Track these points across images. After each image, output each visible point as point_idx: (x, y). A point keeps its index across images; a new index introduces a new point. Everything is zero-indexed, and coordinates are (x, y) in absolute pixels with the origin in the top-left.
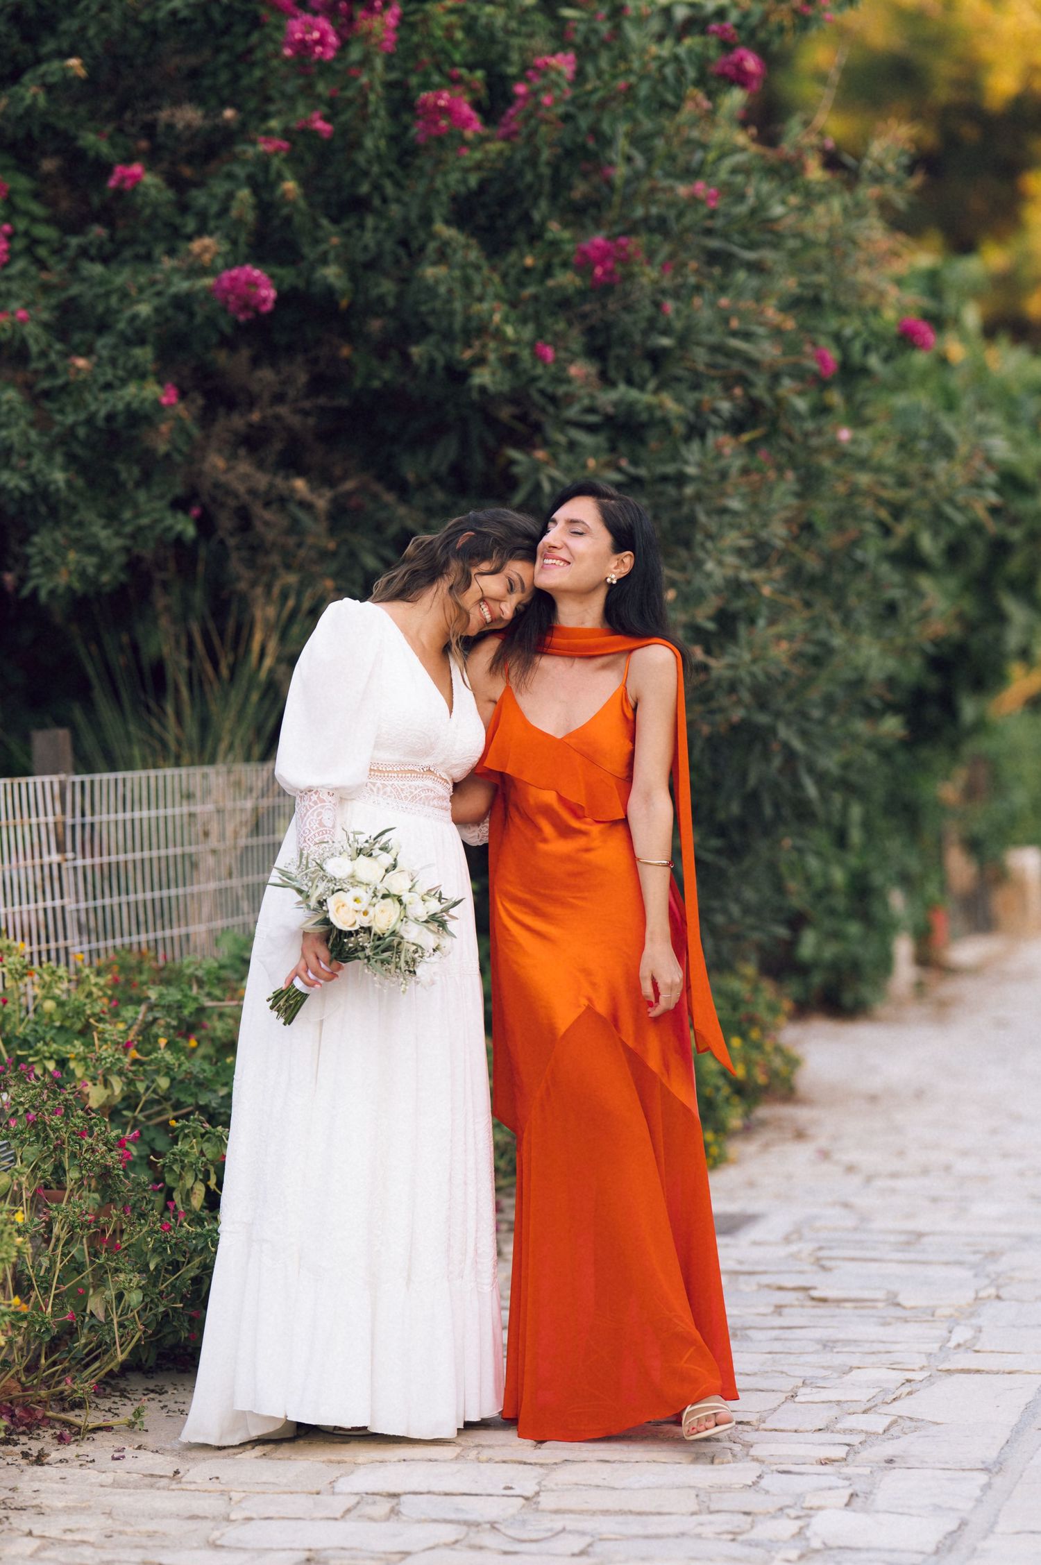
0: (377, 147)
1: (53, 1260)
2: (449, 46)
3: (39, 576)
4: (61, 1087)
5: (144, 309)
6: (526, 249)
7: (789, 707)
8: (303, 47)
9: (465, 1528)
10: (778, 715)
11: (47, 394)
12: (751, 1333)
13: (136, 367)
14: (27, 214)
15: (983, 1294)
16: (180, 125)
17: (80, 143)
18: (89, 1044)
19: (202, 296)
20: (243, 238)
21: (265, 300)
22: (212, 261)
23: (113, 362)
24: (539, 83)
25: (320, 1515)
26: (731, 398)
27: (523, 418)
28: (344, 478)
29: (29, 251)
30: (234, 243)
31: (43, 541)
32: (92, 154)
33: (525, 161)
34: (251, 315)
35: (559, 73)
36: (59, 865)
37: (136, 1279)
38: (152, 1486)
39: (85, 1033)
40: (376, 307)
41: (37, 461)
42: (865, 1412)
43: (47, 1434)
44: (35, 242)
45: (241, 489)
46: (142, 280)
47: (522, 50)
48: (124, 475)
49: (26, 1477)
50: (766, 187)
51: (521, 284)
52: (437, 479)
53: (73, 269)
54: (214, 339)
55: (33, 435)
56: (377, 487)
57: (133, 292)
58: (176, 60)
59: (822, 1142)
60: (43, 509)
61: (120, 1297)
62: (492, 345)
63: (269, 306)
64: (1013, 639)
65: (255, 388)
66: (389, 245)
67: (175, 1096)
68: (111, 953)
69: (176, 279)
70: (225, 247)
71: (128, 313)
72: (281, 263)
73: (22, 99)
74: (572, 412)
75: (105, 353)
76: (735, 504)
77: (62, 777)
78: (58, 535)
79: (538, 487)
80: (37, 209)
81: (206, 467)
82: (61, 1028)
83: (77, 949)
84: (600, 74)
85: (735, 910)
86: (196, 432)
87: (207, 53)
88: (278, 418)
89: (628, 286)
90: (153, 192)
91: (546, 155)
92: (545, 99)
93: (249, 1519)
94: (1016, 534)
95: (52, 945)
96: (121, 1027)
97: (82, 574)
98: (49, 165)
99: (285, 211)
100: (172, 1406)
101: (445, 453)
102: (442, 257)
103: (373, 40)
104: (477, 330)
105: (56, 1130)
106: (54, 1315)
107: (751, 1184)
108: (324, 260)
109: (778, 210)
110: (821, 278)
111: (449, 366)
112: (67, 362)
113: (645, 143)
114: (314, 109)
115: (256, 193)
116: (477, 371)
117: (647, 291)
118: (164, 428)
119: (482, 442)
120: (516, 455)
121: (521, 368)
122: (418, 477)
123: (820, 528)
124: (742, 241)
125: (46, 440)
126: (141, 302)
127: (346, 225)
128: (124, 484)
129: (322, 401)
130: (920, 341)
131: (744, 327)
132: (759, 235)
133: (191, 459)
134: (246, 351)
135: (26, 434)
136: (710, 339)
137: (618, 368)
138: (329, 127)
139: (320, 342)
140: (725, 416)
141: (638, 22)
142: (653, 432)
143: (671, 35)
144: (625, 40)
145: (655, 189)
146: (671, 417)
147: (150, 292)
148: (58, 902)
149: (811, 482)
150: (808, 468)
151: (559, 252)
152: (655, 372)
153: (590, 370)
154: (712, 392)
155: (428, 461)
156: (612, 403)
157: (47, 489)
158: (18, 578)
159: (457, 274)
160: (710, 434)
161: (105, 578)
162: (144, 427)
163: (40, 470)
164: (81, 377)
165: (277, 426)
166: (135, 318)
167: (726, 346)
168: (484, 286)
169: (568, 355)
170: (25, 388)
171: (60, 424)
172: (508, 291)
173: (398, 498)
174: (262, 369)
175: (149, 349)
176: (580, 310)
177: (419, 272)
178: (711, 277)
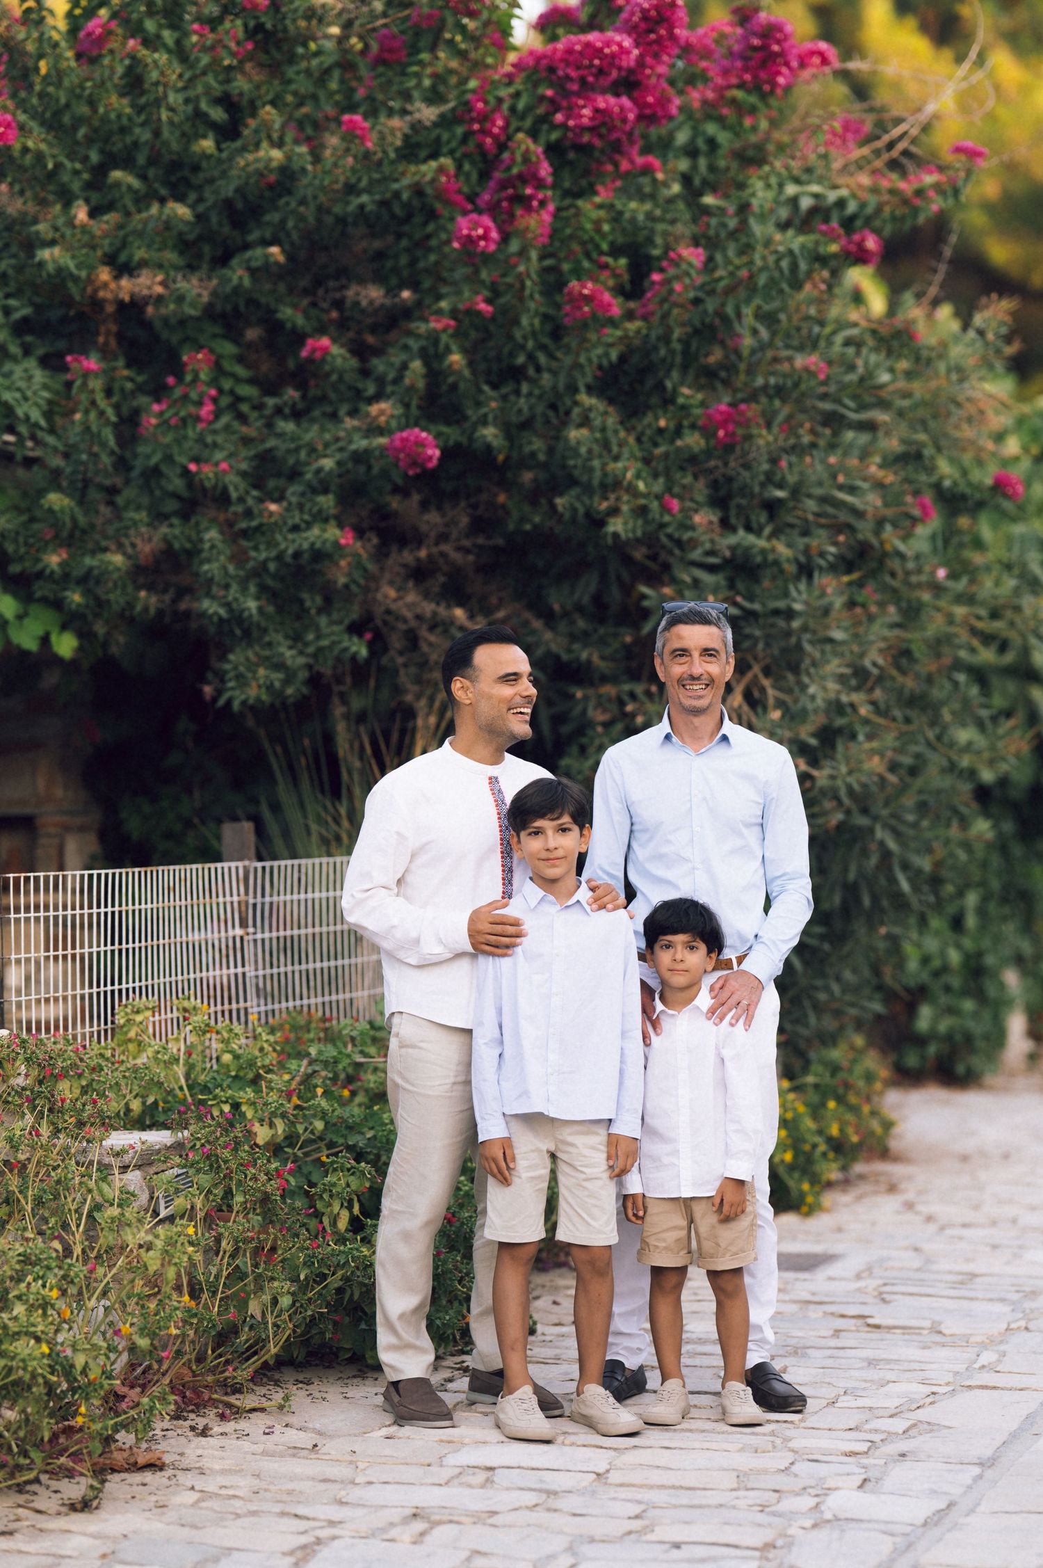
0: (532, 325)
1: (220, 1267)
2: (597, 238)
3: (232, 689)
4: (232, 1126)
5: (328, 463)
6: (660, 412)
7: (885, 812)
8: (470, 241)
9: (544, 1496)
10: (876, 818)
11: (245, 533)
12: (809, 1351)
13: (320, 511)
14: (233, 375)
15: (1013, 1326)
16: (364, 303)
17: (279, 316)
18: (258, 1091)
19: (377, 453)
20: (414, 402)
21: (430, 458)
22: (387, 422)
23: (301, 507)
24: (672, 272)
25: (430, 1481)
26: (835, 544)
27: (653, 558)
28: (498, 608)
29: (233, 407)
30: (407, 406)
31: (237, 658)
32: (289, 325)
33: (659, 338)
34: (418, 470)
35: (690, 265)
36: (242, 938)
37: (287, 1285)
38: (294, 1456)
39: (256, 1081)
40: (528, 461)
41: (234, 591)
42: (891, 1416)
43: (212, 1413)
44: (239, 399)
45: (409, 615)
46: (327, 436)
47: (665, 234)
48: (308, 604)
49: (193, 1445)
50: (873, 358)
51: (656, 445)
52: (580, 608)
53: (270, 425)
54: (389, 487)
55: (231, 569)
56: (527, 615)
57: (320, 447)
58: (364, 244)
59: (910, 1196)
60: (238, 632)
61: (275, 1301)
62: (625, 498)
63: (435, 462)
65: (424, 528)
66: (540, 408)
67: (329, 1136)
68: (284, 1015)
69: (356, 437)
70: (399, 411)
71: (315, 466)
72: (448, 423)
73: (230, 280)
74: (696, 555)
75: (294, 500)
76: (838, 635)
77: (247, 863)
78: (250, 654)
80: (240, 371)
81: (379, 596)
82: (236, 1077)
83: (255, 1010)
84: (728, 262)
85: (836, 988)
86: (371, 566)
87: (390, 238)
88: (442, 554)
89: (746, 446)
90: (339, 361)
91: (677, 333)
92: (677, 286)
93: (370, 1483)
95: (234, 1006)
96: (286, 1077)
97: (270, 687)
98: (252, 334)
99: (451, 380)
100: (316, 1394)
101: (587, 586)
102: (585, 422)
103: (530, 236)
104: (612, 485)
105: (226, 1162)
106: (219, 1313)
107: (840, 1230)
108: (484, 421)
109: (885, 377)
110: (922, 437)
111: (588, 514)
112: (262, 506)
113: (769, 319)
114: (477, 293)
115: (427, 363)
116: (612, 520)
117: (764, 450)
118: (343, 563)
119: (619, 578)
120: (644, 589)
121: (650, 516)
122: (562, 607)
123: (917, 655)
124: (851, 404)
125: (242, 573)
126: (325, 456)
127: (504, 391)
128: (307, 611)
129: (481, 540)
130: (1010, 492)
131: (850, 482)
132: (868, 399)
133: (366, 590)
134: (416, 498)
135: (224, 568)
136: (819, 491)
137: (738, 516)
138: (490, 309)
139: (479, 490)
140: (830, 558)
141: (762, 218)
142: (768, 572)
143: (797, 222)
144: (750, 234)
145: (776, 360)
146: (783, 559)
147: (333, 447)
148: (240, 970)
149: (911, 614)
150: (909, 602)
151: (689, 415)
152: (770, 519)
153: (713, 519)
154: (819, 538)
155: (572, 593)
156: (729, 547)
157: (241, 615)
158: (215, 690)
159: (597, 436)
160: (816, 575)
161: (289, 691)
162: (326, 563)
163: (236, 599)
164: (273, 520)
165: (441, 561)
166: (320, 471)
167: (834, 498)
168: (621, 446)
169: (692, 505)
170: (226, 526)
171: (254, 559)
172: (642, 450)
173: (545, 624)
174: (430, 512)
175: (331, 497)
176: (705, 466)
177: (565, 433)
178: (823, 435)
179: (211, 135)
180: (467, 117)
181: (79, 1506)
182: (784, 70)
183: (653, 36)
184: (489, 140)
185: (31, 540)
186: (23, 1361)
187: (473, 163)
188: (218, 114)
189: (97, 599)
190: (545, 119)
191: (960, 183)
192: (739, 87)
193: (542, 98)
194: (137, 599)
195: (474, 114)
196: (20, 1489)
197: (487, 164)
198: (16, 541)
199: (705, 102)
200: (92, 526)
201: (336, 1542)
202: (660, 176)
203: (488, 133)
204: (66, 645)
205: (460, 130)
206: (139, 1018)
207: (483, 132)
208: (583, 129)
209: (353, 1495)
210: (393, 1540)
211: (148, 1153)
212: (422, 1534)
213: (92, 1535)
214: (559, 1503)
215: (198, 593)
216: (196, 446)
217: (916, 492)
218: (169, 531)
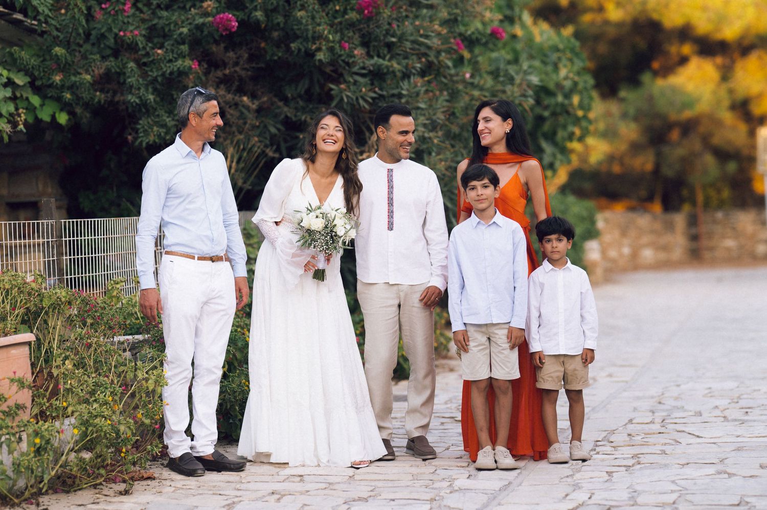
3: (142, 137)
5: (185, 30)
6: (336, 2)
9: (328, 484)
11: (145, 64)
13: (182, 53)
19: (207, 25)
20: (223, 1)
21: (234, 27)
22: (211, 10)
23: (172, 51)
25: (275, 480)
26: (420, 62)
27: (335, 71)
28: (262, 96)
30: (220, 3)
31: (143, 122)
34: (228, 33)
40: (276, 27)
41: (142, 91)
46: (183, 18)
48: (175, 96)
51: (335, 18)
52: (300, 96)
53: (155, 13)
54: (211, 40)
55: (141, 80)
56: (276, 100)
57: (180, 23)
60: (144, 110)
62: (324, 43)
63: (236, 28)
65: (226, 60)
66: (281, 2)
69: (197, 18)
70: (216, 5)
71: (178, 32)
72: (238, 10)
74: (355, 69)
75: (169, 47)
76: (422, 106)
78: (150, 120)
79: (342, 99)
86: (204, 78)
88: (235, 71)
89: (378, 18)
94: (546, 114)
97: (159, 136)
101: (304, 85)
102: (304, 8)
104: (317, 37)
108: (255, 9)
110: (457, 11)
111: (306, 51)
112: (154, 51)
116: (318, 54)
117: (386, 19)
118: (191, 76)
119: (319, 81)
120: (332, 86)
121: (335, 52)
122: (292, 95)
123: (458, 114)
125: (145, 82)
126: (183, 27)
129: (254, 65)
130: (499, 36)
131: (426, 33)
134: (222, 45)
135: (137, 80)
136: (412, 38)
137: (374, 51)
139: (252, 41)
140: (418, 69)
142: (389, 76)
146: (397, 70)
147: (186, 23)
149: (454, 95)
150: (453, 89)
151: (350, 4)
152: (389, 52)
153: (363, 52)
154: (413, 60)
155: (296, 89)
156: (372, 65)
157: (146, 102)
158: (133, 137)
159: (310, 14)
160: (412, 77)
161: (168, 138)
162: (184, 77)
163: (143, 95)
164: (159, 57)
165: (235, 75)
166: (181, 34)
167: (418, 41)
168: (320, 19)
169: (354, 46)
170: (137, 62)
171: (151, 76)
172: (330, 20)
173: (284, 104)
174: (229, 52)
175: (186, 46)
176: (358, 27)
177: (294, 14)
178: (412, 12)
181: (123, 493)
185: (46, 70)
186: (101, 427)
189: (77, 96)
194: (95, 96)
196: (95, 486)
198: (39, 70)
200: (73, 62)
201: (242, 503)
204: (63, 118)
206: (118, 286)
209: (243, 486)
210: (266, 501)
211: (134, 343)
212: (279, 499)
213: (133, 503)
214: (336, 487)
215: (125, 92)
216: (121, 23)
217: (455, 38)
218: (109, 64)
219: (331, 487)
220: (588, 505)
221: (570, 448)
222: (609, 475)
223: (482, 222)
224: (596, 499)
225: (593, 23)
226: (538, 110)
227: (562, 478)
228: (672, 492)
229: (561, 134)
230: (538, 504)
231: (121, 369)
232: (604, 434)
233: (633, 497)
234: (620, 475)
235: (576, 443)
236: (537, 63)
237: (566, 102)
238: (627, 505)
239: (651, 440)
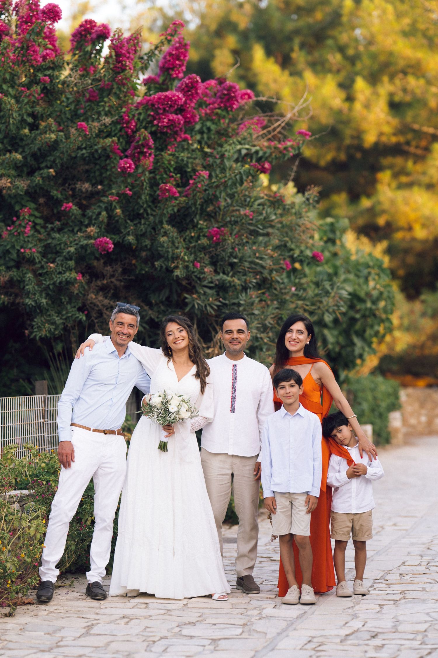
0: (146, 199)
2: (169, 166)
3: (36, 331)
5: (72, 249)
6: (192, 230)
8: (124, 169)
11: (40, 275)
13: (69, 267)
14: (34, 215)
16: (84, 190)
17: (52, 194)
19: (90, 246)
20: (103, 227)
21: (110, 248)
22: (94, 234)
23: (62, 266)
24: (197, 180)
26: (256, 279)
27: (190, 284)
30: (100, 228)
31: (38, 320)
32: (55, 197)
33: (192, 204)
34: (106, 252)
35: (204, 177)
36: (43, 423)
37: (73, 542)
39: (54, 473)
40: (144, 248)
41: (37, 296)
44: (35, 224)
45: (100, 304)
46: (71, 239)
47: (192, 164)
48: (63, 300)
50: (269, 210)
51: (191, 242)
52: (162, 302)
53: (49, 235)
54: (93, 257)
55: (36, 287)
56: (143, 304)
57: (69, 243)
58: (82, 167)
60: (38, 311)
62: (181, 262)
63: (112, 249)
64: (357, 351)
65: (105, 273)
66: (149, 229)
69: (82, 240)
70: (98, 230)
71: (67, 250)
72: (114, 234)
73: (35, 181)
74: (205, 283)
75: (59, 262)
76: (256, 312)
77: (45, 395)
78: (43, 319)
79: (194, 306)
80: (37, 214)
81: (89, 297)
82: (47, 472)
83: (48, 449)
84: (217, 176)
86: (86, 287)
87: (92, 165)
88: (112, 282)
89: (224, 243)
90: (75, 211)
91: (199, 202)
92: (199, 185)
93: (106, 608)
94: (358, 316)
95: (41, 447)
97: (50, 331)
98: (41, 200)
99: (116, 219)
100: (81, 582)
101: (165, 294)
102: (165, 234)
103: (146, 166)
104: (175, 258)
108: (128, 234)
109: (273, 217)
110: (287, 239)
111: (166, 268)
112: (47, 265)
113: (232, 196)
114: (126, 187)
115: (107, 213)
116: (176, 271)
117: (230, 245)
118: (76, 285)
119: (176, 291)
120: (187, 296)
121: (190, 269)
122: (156, 302)
124: (261, 227)
125: (40, 289)
126: (71, 247)
127: (135, 222)
128: (63, 303)
129: (126, 277)
130: (318, 259)
131: (261, 256)
132: (267, 225)
133: (84, 295)
134: (102, 261)
135: (34, 287)
136: (250, 260)
137: (220, 268)
138: (131, 193)
139: (125, 258)
140: (254, 284)
141: (229, 159)
142: (231, 289)
143: (240, 159)
144: (225, 165)
145: (233, 211)
146: (237, 284)
147: (73, 243)
148: (42, 434)
149: (282, 304)
150: (281, 299)
151: (202, 232)
152: (232, 270)
153: (211, 270)
154: (250, 277)
155: (159, 297)
156: (218, 280)
157: (40, 305)
158: (30, 332)
159: (170, 239)
160: (248, 291)
161: (57, 332)
162: (71, 286)
163: (38, 299)
164: (51, 270)
165: (112, 285)
166: (69, 252)
167: (255, 262)
168: (178, 243)
169: (204, 265)
170: (34, 272)
171: (45, 284)
172: (186, 244)
173: (149, 308)
174: (107, 267)
175: (73, 261)
176: (209, 250)
177: (158, 238)
178: (251, 239)
179: (27, 127)
180: (122, 122)
181: (8, 615)
182: (236, 102)
183: (190, 93)
184: (130, 130)
187: (123, 138)
188: (30, 120)
190: (151, 122)
191: (301, 145)
192: (219, 108)
193: (149, 115)
194: (1, 298)
195: (124, 121)
197: (129, 139)
199: (206, 114)
201: (99, 625)
202: (190, 142)
203: (130, 128)
205: (119, 127)
206: (12, 451)
207: (128, 127)
208: (164, 127)
209: (101, 611)
210: (118, 624)
211: (22, 497)
212: (128, 622)
213: (15, 624)
214: (172, 613)
215: (24, 296)
216: (22, 242)
217: (284, 259)
218: (12, 273)
219: (169, 613)
220: (361, 631)
221: (354, 585)
222: (381, 608)
223: (289, 413)
224: (368, 627)
225: (403, 239)
226: (352, 313)
227: (345, 609)
228: (426, 622)
229: (369, 332)
230: (324, 630)
231: (11, 517)
232: (382, 574)
233: (395, 626)
234: (389, 608)
235: (358, 581)
236: (351, 276)
237: (374, 307)
238: (390, 632)
239: (417, 579)
